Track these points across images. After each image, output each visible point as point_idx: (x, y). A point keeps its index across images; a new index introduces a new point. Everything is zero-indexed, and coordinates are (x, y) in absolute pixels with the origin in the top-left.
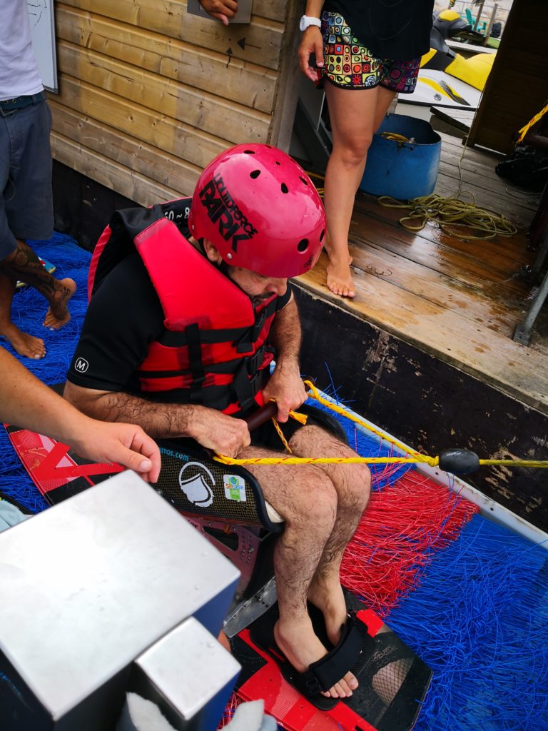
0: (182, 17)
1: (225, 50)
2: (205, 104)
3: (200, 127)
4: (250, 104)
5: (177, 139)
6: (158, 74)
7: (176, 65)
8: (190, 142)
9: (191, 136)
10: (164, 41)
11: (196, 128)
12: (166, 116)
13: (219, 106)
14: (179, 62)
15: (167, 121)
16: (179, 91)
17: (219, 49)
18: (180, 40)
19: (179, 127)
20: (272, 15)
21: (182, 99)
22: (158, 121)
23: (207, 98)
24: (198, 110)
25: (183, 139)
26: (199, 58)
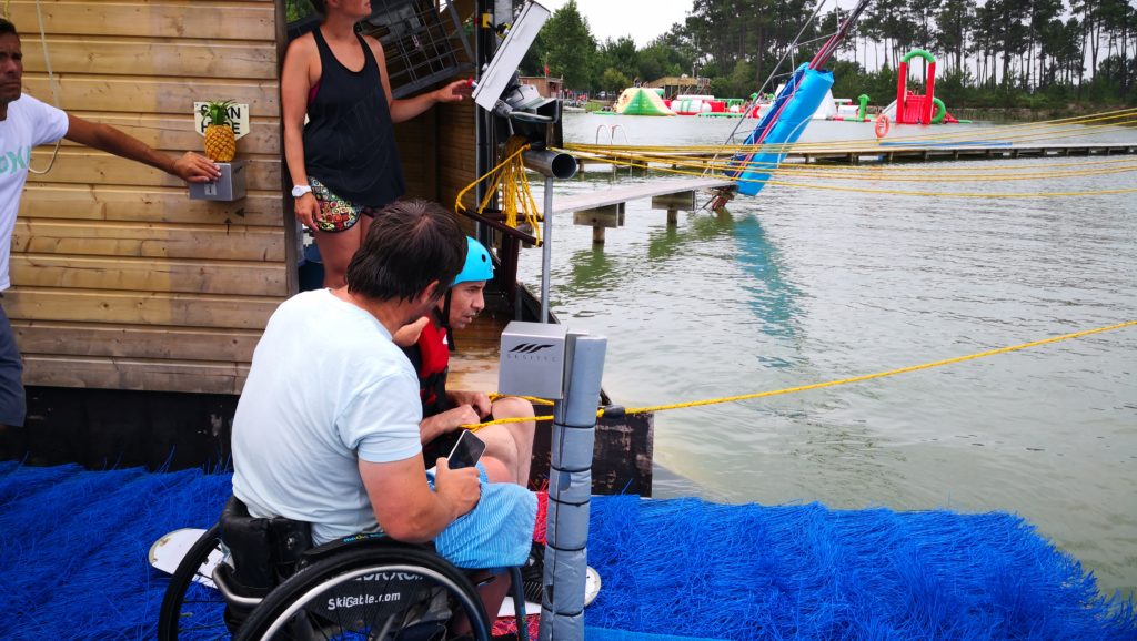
0: (164, 203)
1: (223, 220)
2: (206, 270)
3: (204, 291)
4: (261, 258)
5: (175, 310)
6: (140, 257)
7: (162, 244)
8: (192, 308)
9: (193, 302)
10: (143, 227)
11: (197, 294)
12: (154, 292)
13: (223, 268)
14: (166, 240)
15: (157, 297)
16: (172, 266)
17: (216, 221)
18: (165, 222)
19: (176, 298)
20: (269, 187)
21: (177, 273)
22: (145, 299)
23: (207, 265)
24: (199, 278)
25: (184, 308)
26: (192, 232)
